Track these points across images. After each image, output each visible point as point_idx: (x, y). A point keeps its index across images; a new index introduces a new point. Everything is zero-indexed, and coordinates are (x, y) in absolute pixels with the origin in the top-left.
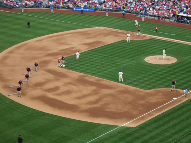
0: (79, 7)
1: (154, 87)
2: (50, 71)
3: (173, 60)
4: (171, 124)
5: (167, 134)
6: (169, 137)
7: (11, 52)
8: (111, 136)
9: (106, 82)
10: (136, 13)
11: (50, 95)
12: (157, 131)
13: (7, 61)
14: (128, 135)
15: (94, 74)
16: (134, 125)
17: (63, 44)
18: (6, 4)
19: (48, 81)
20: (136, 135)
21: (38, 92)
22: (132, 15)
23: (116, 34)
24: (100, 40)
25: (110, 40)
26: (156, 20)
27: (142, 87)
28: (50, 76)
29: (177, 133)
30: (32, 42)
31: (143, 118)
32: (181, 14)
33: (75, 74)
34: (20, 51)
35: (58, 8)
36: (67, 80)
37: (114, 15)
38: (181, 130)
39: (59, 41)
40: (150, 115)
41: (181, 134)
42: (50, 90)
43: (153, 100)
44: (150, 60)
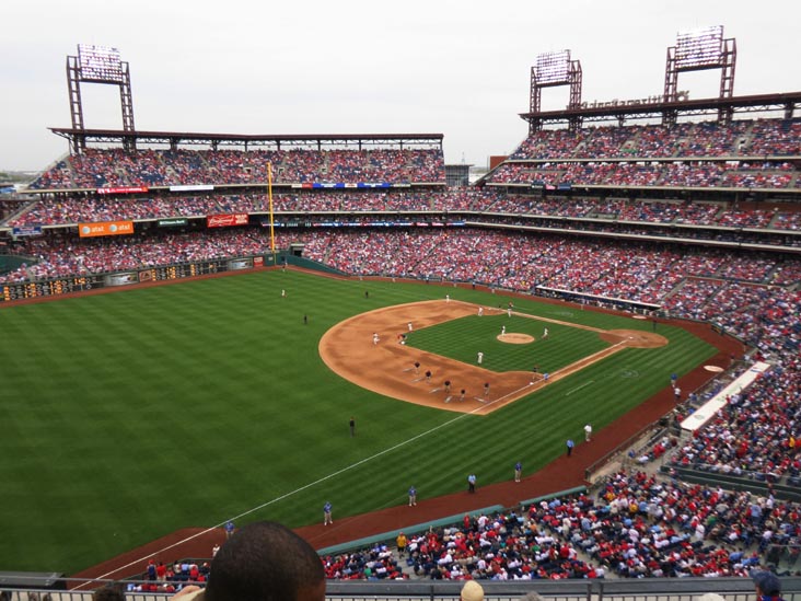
0: (423, 276)
1: (507, 370)
2: (389, 348)
3: (530, 339)
4: (527, 413)
5: (522, 425)
6: (523, 429)
7: (345, 325)
8: (457, 424)
9: (452, 362)
10: (489, 284)
11: (392, 377)
12: (512, 421)
13: (341, 335)
14: (477, 424)
15: (438, 353)
16: (484, 413)
17: (404, 317)
18: (330, 266)
19: (387, 359)
20: (486, 424)
21: (375, 373)
22: (482, 287)
23: (465, 308)
24: (448, 314)
25: (458, 314)
26: (510, 293)
27: (494, 369)
28: (390, 353)
29: (533, 424)
30: (370, 314)
31: (494, 405)
32: (540, 286)
33: (418, 352)
34: (357, 324)
35: (401, 277)
36: (408, 359)
37: (463, 286)
38: (539, 421)
39: (400, 314)
40: (502, 401)
41: (538, 425)
42: (389, 370)
43: (507, 384)
44: (504, 337)
